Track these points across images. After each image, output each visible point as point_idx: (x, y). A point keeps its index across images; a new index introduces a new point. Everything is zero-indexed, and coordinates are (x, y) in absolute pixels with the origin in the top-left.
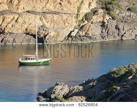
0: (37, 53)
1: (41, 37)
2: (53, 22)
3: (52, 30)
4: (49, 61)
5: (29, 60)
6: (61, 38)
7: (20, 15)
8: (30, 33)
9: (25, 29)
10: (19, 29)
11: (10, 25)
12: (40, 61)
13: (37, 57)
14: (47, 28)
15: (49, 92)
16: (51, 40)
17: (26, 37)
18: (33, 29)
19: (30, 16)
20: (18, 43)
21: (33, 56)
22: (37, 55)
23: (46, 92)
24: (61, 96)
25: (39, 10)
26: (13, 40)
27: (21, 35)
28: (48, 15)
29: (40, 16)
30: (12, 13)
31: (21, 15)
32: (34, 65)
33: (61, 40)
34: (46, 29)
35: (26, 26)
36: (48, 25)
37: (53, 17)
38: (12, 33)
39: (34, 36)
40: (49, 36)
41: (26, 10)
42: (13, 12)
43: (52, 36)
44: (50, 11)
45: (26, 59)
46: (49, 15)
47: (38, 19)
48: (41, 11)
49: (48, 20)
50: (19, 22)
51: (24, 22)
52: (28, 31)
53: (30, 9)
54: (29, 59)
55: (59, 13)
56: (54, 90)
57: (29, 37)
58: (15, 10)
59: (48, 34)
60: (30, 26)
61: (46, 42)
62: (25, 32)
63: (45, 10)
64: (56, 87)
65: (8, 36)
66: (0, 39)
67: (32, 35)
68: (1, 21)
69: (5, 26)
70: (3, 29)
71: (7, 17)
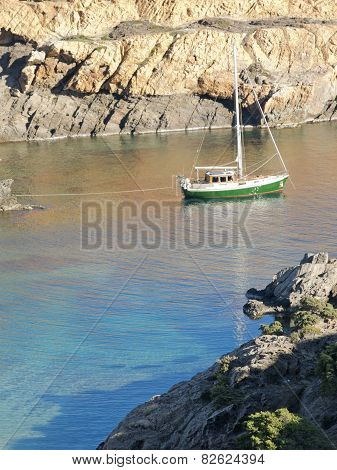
0: (239, 159)
1: (250, 103)
2: (287, 53)
3: (284, 80)
4: (282, 185)
5: (215, 184)
6: (315, 106)
7: (178, 36)
8: (213, 94)
9: (195, 80)
10: (176, 82)
11: (147, 71)
12: (250, 184)
13: (241, 174)
14: (267, 76)
15: (283, 286)
16: (283, 114)
17: (200, 108)
18: (221, 80)
19: (210, 37)
20: (174, 128)
21: (226, 170)
22: (241, 167)
23: (271, 286)
24: (321, 299)
25: (238, 16)
26: (158, 120)
27: (185, 101)
28: (270, 32)
29: (244, 35)
30: (153, 29)
31: (182, 34)
33: (316, 113)
34: (264, 78)
35: (198, 71)
36: (269, 64)
37: (287, 37)
38: (154, 96)
39: (228, 103)
40: (276, 99)
41: (196, 17)
42: (155, 27)
43: (285, 100)
44: (275, 17)
45: (206, 180)
46: (274, 30)
47: (237, 44)
48: (246, 19)
49: (269, 49)
50: (175, 58)
51: (192, 59)
52: (207, 86)
53: (209, 13)
54: (215, 180)
55: (306, 21)
56: (299, 280)
57: (209, 105)
58: (160, 21)
59: (271, 93)
60: (211, 69)
61: (267, 119)
62: (197, 89)
63: (258, 14)
64: (305, 268)
65: (141, 106)
66: (117, 117)
67: (220, 100)
68: (119, 57)
69: (131, 72)
70: (125, 85)
71: (136, 43)
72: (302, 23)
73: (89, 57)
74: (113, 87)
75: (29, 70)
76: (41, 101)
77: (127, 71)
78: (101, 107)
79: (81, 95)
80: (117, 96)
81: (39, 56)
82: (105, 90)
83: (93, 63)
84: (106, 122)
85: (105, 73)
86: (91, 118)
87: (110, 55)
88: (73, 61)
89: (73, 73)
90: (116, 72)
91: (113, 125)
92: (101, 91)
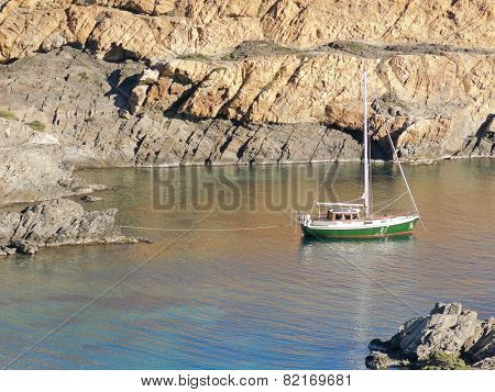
0: (365, 196)
1: (382, 136)
2: (424, 82)
3: (421, 111)
4: (411, 226)
5: (338, 222)
6: (453, 142)
7: (306, 59)
8: (342, 124)
9: (323, 108)
10: (302, 109)
11: (270, 96)
12: (377, 223)
13: (367, 212)
14: (401, 106)
15: (410, 337)
16: (417, 150)
17: (327, 139)
18: (351, 109)
19: (341, 62)
20: (297, 155)
21: (352, 208)
22: (367, 205)
23: (398, 337)
24: (452, 353)
25: (373, 40)
26: (279, 149)
27: (310, 131)
28: (407, 59)
29: (379, 61)
30: (279, 50)
31: (310, 57)
33: (454, 150)
34: (399, 109)
35: (326, 98)
36: (404, 93)
37: (426, 65)
38: (277, 124)
39: (357, 134)
40: (411, 132)
41: (326, 39)
42: (280, 48)
43: (421, 135)
44: (413, 43)
45: (329, 217)
46: (411, 57)
47: (370, 70)
48: (381, 44)
49: (405, 77)
50: (302, 83)
51: (319, 84)
52: (335, 115)
53: (340, 35)
54: (338, 217)
55: (447, 48)
56: (429, 331)
57: (337, 137)
58: (286, 42)
59: (406, 125)
60: (340, 97)
61: (399, 154)
62: (324, 118)
63: (395, 39)
64: (436, 319)
65: (261, 135)
66: (235, 145)
67: (347, 130)
68: (239, 80)
69: (252, 97)
70: (245, 110)
71: (259, 65)
72: (442, 50)
73: (206, 78)
74: (232, 112)
75: (140, 90)
76: (152, 125)
77: (248, 95)
78: (217, 133)
79: (197, 119)
80: (236, 123)
81: (152, 75)
82: (223, 115)
83: (211, 86)
84: (222, 149)
85: (224, 96)
86: (206, 146)
87: (231, 77)
88: (189, 81)
89: (188, 94)
90: (236, 96)
91: (230, 154)
92: (219, 116)
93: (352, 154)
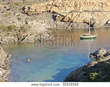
0: (89, 33)
1: (92, 24)
2: (98, 16)
3: (98, 20)
4: (96, 37)
6: (102, 25)
9: (83, 20)
10: (80, 20)
11: (76, 18)
12: (91, 37)
13: (90, 35)
15: (96, 53)
16: (97, 26)
18: (87, 20)
19: (86, 13)
20: (80, 27)
21: (87, 34)
23: (94, 53)
24: (102, 55)
25: (90, 10)
26: (77, 26)
27: (81, 23)
29: (91, 13)
30: (77, 12)
31: (81, 13)
32: (88, 39)
34: (94, 20)
35: (84, 18)
36: (95, 18)
37: (98, 14)
38: (77, 22)
39: (88, 24)
41: (84, 10)
43: (98, 24)
44: (96, 10)
45: (84, 36)
46: (96, 12)
48: (92, 10)
49: (95, 15)
50: (80, 16)
52: (85, 21)
53: (86, 9)
54: (86, 36)
55: (101, 11)
56: (99, 52)
57: (85, 24)
58: (78, 10)
59: (95, 22)
60: (86, 18)
61: (94, 26)
62: (83, 21)
63: (94, 10)
64: (100, 50)
65: (74, 24)
66: (71, 25)
67: (87, 23)
68: (71, 16)
69: (73, 18)
70: (72, 20)
71: (74, 14)
72: (100, 11)
73: (66, 16)
74: (70, 21)
75: (57, 18)
76: (59, 23)
77: (72, 18)
78: (68, 24)
79: (65, 22)
80: (71, 22)
81: (59, 15)
82: (69, 21)
83: (67, 17)
84: (69, 26)
85: (69, 18)
86: (66, 25)
87: (70, 15)
88: (64, 16)
89: (64, 18)
90: (71, 18)
91: (70, 27)
92: (68, 21)
93: (88, 27)
